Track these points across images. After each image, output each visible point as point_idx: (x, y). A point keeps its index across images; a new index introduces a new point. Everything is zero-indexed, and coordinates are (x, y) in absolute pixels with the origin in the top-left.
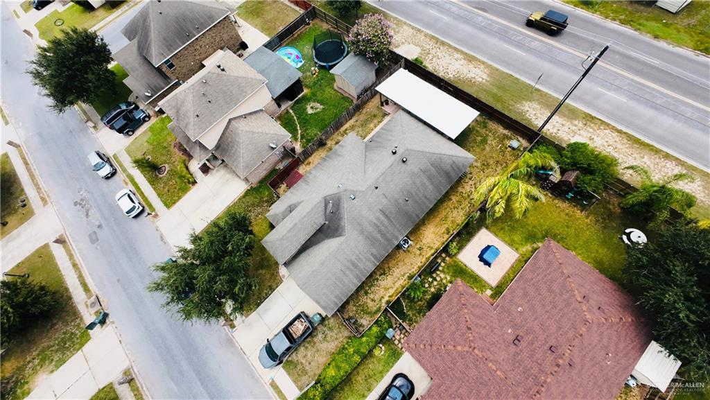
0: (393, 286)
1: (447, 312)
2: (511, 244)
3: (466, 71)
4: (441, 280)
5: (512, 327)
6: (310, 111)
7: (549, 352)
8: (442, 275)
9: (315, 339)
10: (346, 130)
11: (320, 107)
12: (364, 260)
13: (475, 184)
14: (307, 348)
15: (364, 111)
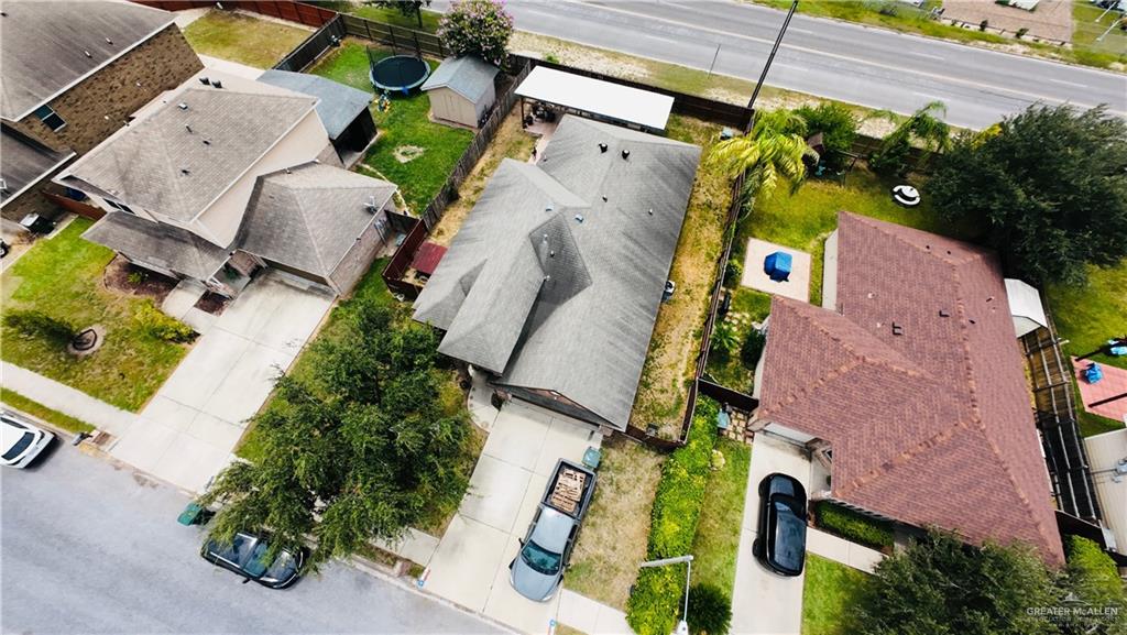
0: (680, 357)
1: (791, 339)
2: (793, 244)
3: (617, 69)
4: (740, 321)
5: (878, 319)
6: (403, 160)
7: (943, 319)
8: (737, 315)
9: (602, 501)
10: (482, 170)
11: (419, 151)
12: (634, 317)
13: (708, 190)
14: (594, 524)
15: (499, 140)
